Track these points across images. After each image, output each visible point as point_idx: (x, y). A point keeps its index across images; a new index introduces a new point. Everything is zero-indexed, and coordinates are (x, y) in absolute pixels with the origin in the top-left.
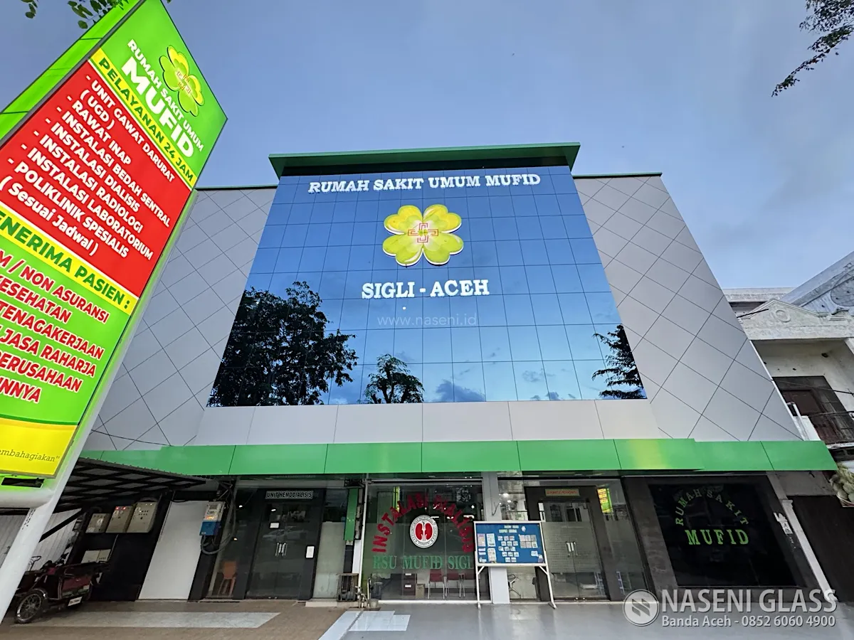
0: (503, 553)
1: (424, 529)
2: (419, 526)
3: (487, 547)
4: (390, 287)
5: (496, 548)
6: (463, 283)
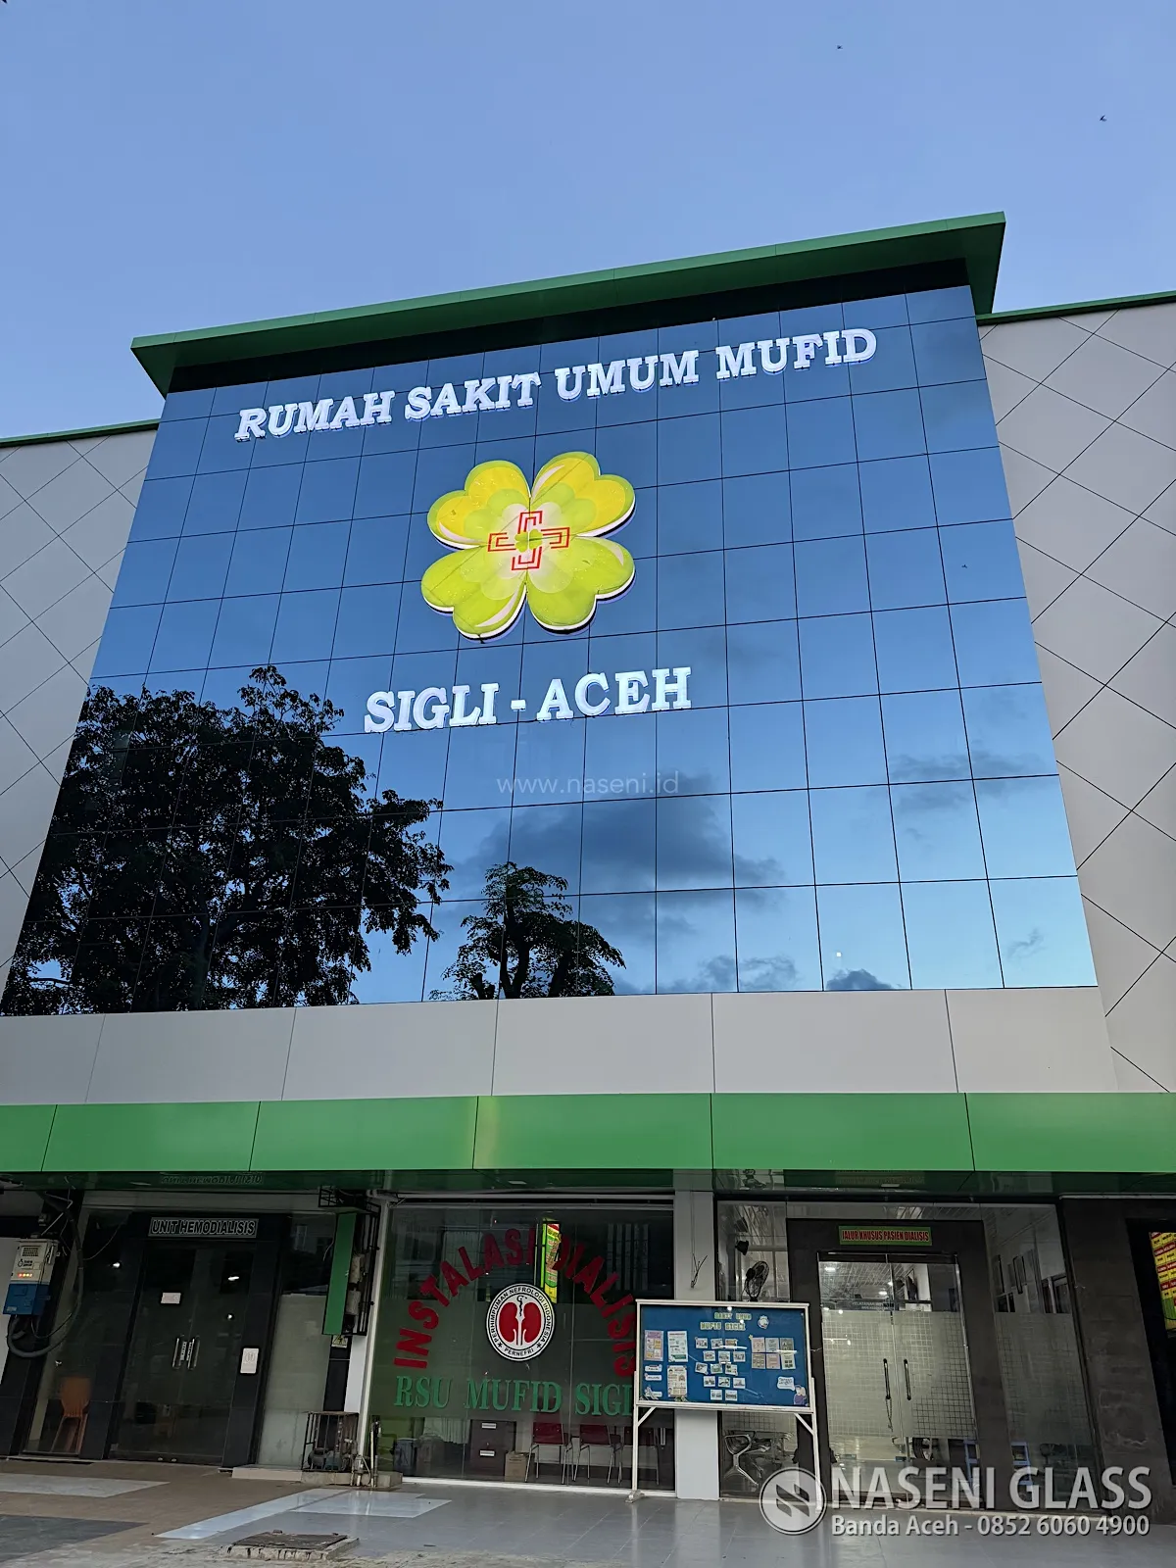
0: (706, 1379)
1: (520, 1318)
2: (510, 1310)
3: (666, 1363)
4: (434, 701)
5: (690, 1366)
6: (623, 679)
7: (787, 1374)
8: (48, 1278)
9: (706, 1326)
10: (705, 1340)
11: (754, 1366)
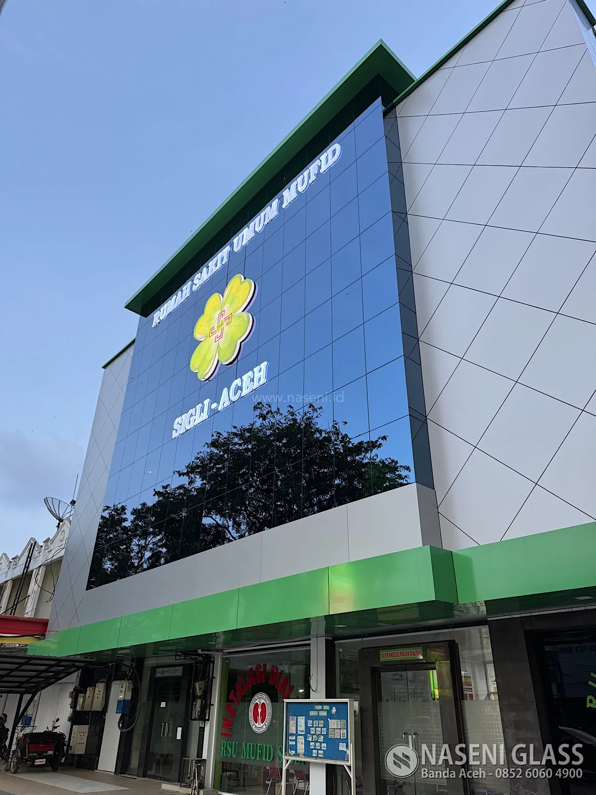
0: (311, 744)
1: (260, 711)
2: (257, 705)
3: (297, 735)
5: (305, 736)
6: (244, 377)
7: (343, 741)
8: (129, 697)
9: (312, 713)
10: (311, 722)
11: (330, 736)
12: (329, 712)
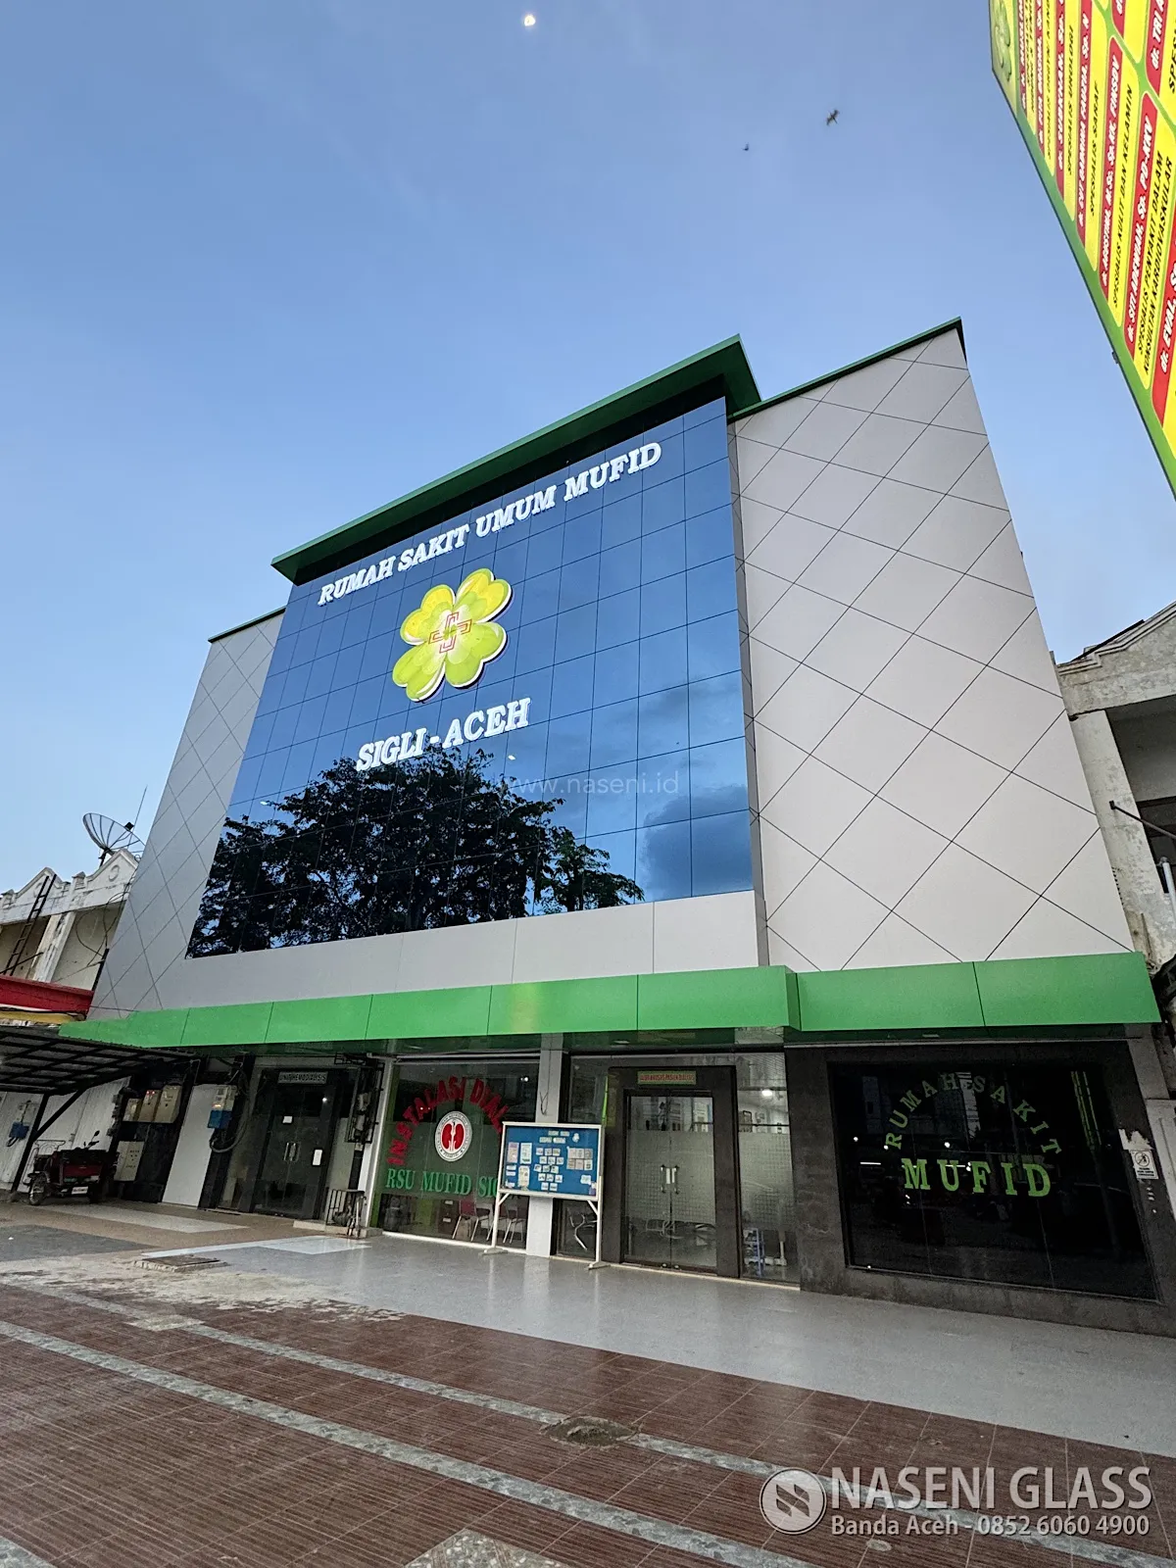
0: (540, 1175)
1: (453, 1133)
2: (448, 1128)
3: (518, 1165)
4: (393, 745)
5: (531, 1167)
6: (491, 712)
7: (587, 1173)
8: (230, 1108)
9: (543, 1140)
10: (542, 1149)
11: (568, 1167)
12: (569, 1140)
